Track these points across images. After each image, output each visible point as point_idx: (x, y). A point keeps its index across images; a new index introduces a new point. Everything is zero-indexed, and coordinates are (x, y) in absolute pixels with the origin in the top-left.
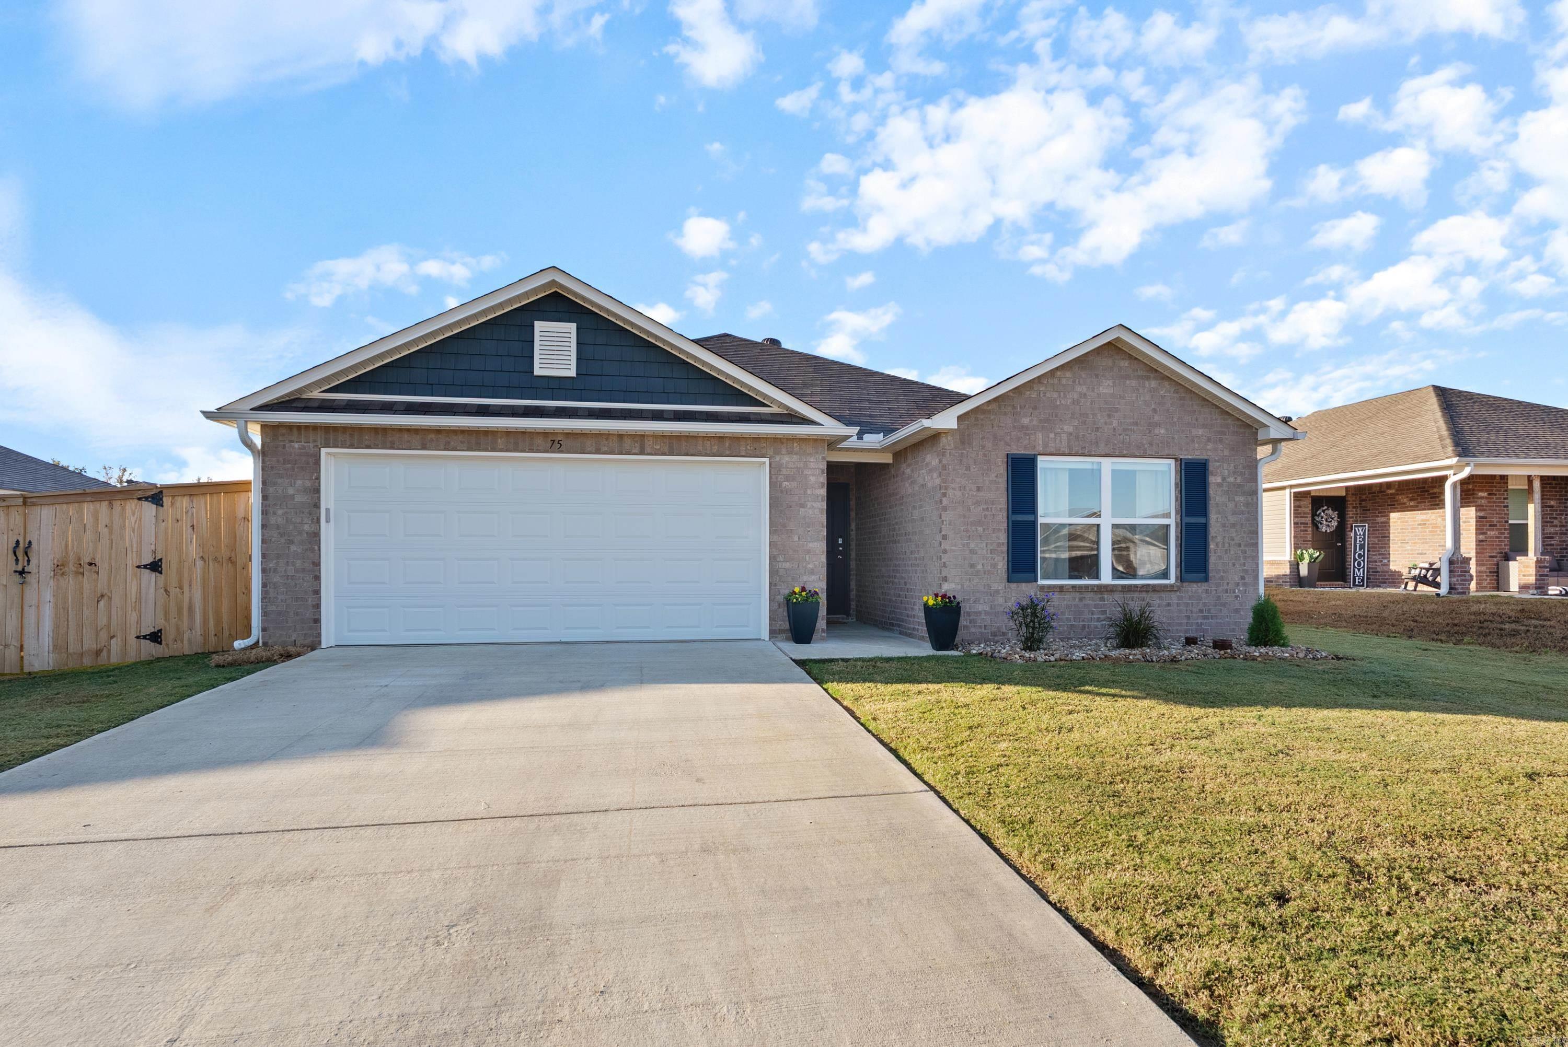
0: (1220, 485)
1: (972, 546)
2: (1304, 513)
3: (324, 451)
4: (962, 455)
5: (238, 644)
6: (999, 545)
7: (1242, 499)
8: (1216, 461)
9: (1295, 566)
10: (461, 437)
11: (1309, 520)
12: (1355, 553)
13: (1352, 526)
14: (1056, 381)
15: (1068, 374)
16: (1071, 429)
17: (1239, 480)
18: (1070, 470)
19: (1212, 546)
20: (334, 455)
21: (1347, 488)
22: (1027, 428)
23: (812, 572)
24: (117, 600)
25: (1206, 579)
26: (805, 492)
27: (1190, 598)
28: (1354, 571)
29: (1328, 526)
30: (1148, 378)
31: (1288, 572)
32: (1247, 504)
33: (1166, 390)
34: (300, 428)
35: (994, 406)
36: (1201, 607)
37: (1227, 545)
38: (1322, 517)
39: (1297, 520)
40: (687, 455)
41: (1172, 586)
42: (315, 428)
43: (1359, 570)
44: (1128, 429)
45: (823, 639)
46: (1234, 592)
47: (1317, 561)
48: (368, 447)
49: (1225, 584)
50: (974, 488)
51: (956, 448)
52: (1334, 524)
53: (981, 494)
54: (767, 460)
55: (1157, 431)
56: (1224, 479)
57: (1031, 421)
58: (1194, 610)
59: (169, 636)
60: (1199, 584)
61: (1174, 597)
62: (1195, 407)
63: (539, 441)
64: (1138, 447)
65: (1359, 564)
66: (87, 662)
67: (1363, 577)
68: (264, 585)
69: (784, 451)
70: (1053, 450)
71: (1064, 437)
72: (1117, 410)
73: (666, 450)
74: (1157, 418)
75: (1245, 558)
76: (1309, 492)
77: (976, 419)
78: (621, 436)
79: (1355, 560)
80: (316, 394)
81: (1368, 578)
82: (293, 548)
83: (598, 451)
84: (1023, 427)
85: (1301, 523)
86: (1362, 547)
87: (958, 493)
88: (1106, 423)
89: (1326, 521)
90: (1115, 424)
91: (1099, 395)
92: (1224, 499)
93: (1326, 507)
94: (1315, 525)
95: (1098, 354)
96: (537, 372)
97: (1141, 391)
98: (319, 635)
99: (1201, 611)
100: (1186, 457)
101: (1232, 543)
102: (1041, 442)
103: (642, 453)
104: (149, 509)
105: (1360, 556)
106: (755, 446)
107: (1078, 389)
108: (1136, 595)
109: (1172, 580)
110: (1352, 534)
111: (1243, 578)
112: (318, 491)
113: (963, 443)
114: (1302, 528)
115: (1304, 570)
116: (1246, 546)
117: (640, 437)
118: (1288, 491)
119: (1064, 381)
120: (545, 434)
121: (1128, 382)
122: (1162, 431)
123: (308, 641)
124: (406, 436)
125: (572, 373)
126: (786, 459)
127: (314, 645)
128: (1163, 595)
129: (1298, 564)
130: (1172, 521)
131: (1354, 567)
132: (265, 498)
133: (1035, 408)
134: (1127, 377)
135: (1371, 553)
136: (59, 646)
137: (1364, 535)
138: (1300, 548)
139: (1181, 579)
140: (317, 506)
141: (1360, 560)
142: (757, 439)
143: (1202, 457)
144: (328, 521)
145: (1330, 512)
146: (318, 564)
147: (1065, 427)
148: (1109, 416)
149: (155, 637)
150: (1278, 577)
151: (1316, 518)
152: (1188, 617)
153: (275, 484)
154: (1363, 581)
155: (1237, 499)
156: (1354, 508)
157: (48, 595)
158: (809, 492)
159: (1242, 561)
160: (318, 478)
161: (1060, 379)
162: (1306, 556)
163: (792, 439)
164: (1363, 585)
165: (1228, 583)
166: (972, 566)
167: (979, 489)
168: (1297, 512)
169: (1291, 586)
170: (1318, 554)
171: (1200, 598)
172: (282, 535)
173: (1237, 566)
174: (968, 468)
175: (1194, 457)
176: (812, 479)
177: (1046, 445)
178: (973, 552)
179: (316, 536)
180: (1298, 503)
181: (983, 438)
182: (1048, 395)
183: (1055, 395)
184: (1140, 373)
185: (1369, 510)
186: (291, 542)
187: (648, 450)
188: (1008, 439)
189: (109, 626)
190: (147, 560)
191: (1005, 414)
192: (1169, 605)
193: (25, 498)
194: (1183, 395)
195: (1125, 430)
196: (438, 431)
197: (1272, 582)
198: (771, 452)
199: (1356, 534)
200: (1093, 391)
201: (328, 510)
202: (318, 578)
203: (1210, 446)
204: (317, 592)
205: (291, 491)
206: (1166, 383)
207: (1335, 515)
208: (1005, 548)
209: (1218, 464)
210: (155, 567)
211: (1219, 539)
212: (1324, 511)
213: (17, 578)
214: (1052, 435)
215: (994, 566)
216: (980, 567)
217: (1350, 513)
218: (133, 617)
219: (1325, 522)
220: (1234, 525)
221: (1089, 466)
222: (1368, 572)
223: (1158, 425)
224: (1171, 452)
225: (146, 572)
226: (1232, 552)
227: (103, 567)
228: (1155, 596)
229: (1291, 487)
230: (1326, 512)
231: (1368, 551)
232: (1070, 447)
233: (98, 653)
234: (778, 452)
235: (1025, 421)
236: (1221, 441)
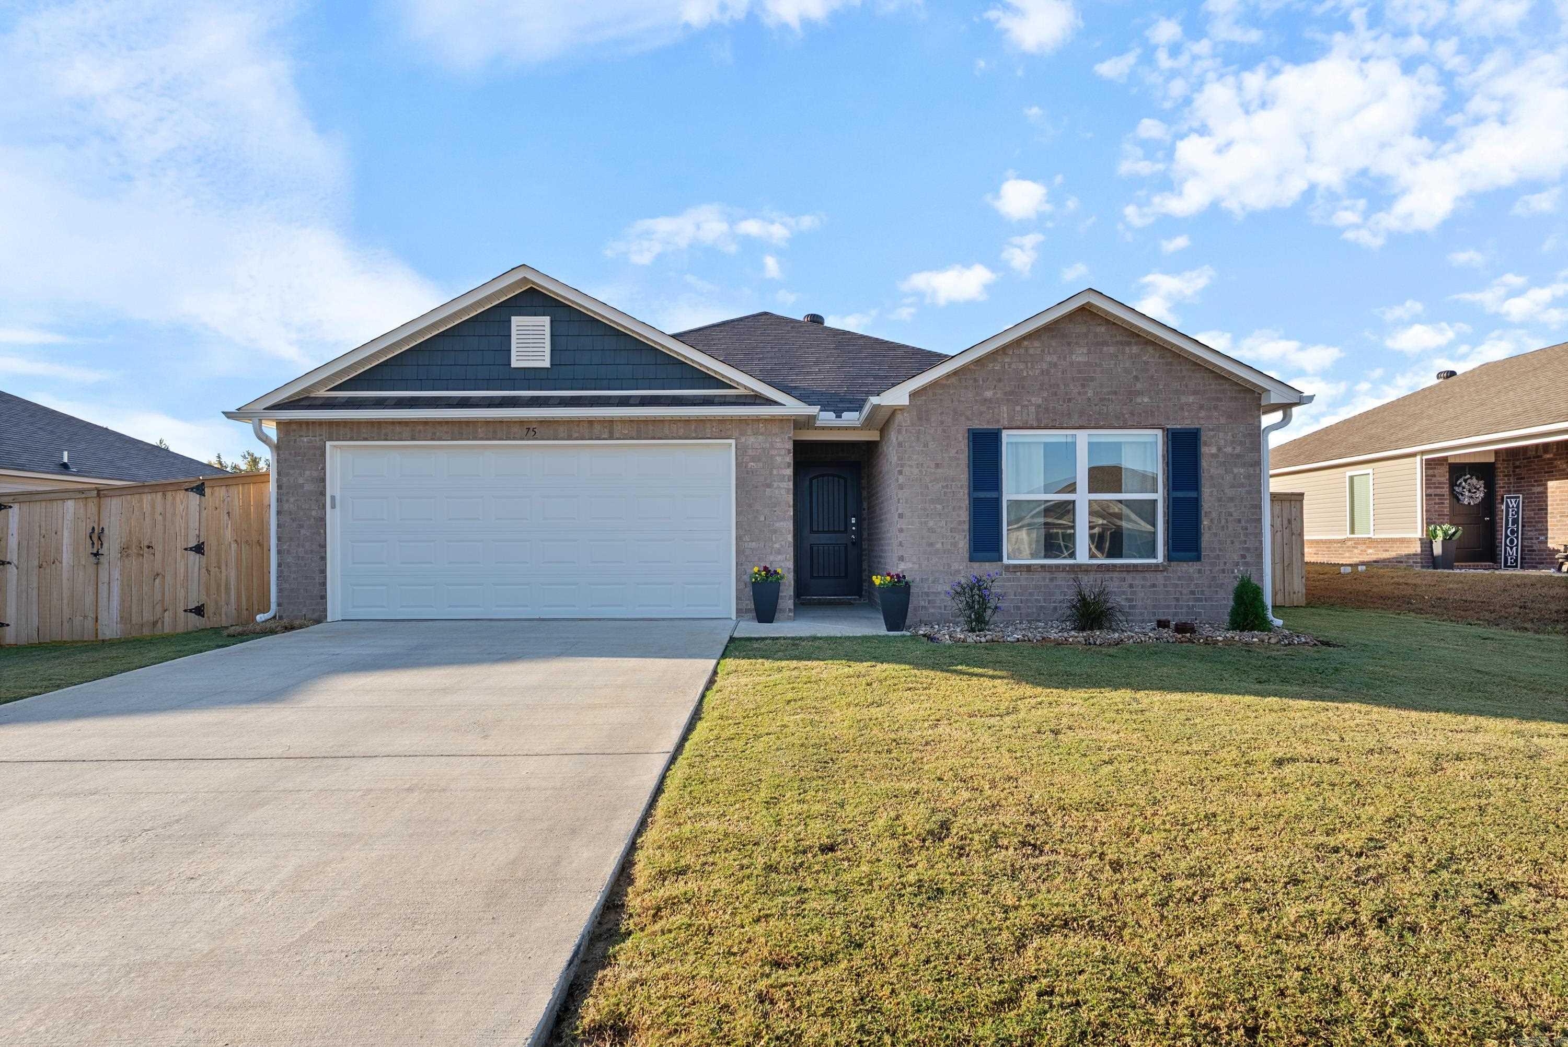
0: (1214, 456)
1: (931, 524)
2: (1440, 483)
3: (328, 444)
4: (919, 432)
5: (260, 618)
6: (960, 523)
7: (1242, 471)
8: (1210, 430)
9: (1427, 544)
10: (445, 428)
11: (1446, 491)
12: (1507, 529)
13: (1503, 498)
14: (1022, 351)
15: (1037, 344)
16: (1040, 401)
17: (1238, 450)
18: (1046, 444)
19: (1205, 522)
20: (340, 447)
21: (1497, 452)
22: (990, 401)
23: (779, 552)
24: (169, 578)
25: (1198, 558)
26: (771, 473)
27: (1179, 578)
28: (1506, 549)
29: (1472, 497)
30: (1129, 344)
31: (1419, 550)
32: (1248, 477)
33: (1150, 356)
34: (308, 423)
35: (953, 380)
36: (1192, 587)
37: (1223, 521)
38: (1464, 488)
39: (1430, 491)
40: (654, 438)
41: (1157, 565)
42: (320, 423)
43: (1511, 548)
44: (1105, 399)
45: (788, 619)
46: (1233, 572)
47: (1454, 538)
48: (366, 439)
49: (1222, 564)
50: (933, 466)
51: (913, 425)
52: (1480, 495)
53: (939, 471)
54: (733, 442)
55: (1139, 400)
56: (1219, 449)
57: (995, 394)
58: (1185, 592)
59: (209, 610)
60: (1190, 563)
61: (1160, 578)
62: (1185, 373)
63: (515, 429)
64: (1118, 418)
65: (1512, 541)
66: (146, 632)
67: (1517, 557)
68: (279, 565)
69: (749, 432)
70: (1019, 424)
71: (1032, 409)
72: (1092, 379)
73: (634, 434)
74: (1139, 386)
75: (1246, 535)
76: (1446, 458)
77: (934, 394)
78: (591, 422)
79: (1507, 536)
80: (323, 393)
81: (1522, 558)
82: (303, 531)
83: (570, 438)
84: (986, 400)
85: (1435, 495)
86: (1515, 521)
87: (916, 471)
88: (1079, 393)
89: (1470, 491)
90: (1090, 393)
91: (1072, 364)
92: (1221, 471)
93: (1468, 476)
94: (1455, 497)
95: (1070, 321)
96: (515, 364)
97: (1120, 357)
98: (325, 610)
99: (1192, 593)
100: (1175, 427)
101: (1230, 518)
102: (1005, 415)
103: (611, 438)
104: (194, 498)
105: (1513, 532)
106: (721, 428)
107: (1048, 359)
108: (1116, 575)
109: (1160, 558)
110: (1504, 507)
111: (1243, 557)
112: (323, 480)
113: (920, 419)
114: (1437, 501)
115: (1438, 549)
116: (1247, 521)
117: (610, 423)
118: (1418, 458)
119: (1031, 351)
120: (521, 422)
121: (1105, 349)
122: (1146, 400)
123: (315, 616)
124: (398, 429)
125: (547, 364)
126: (752, 439)
127: (320, 619)
128: (1147, 575)
129: (1431, 543)
130: (1159, 496)
131: (1506, 545)
132: (279, 487)
133: (1000, 380)
134: (1105, 343)
135: (1526, 528)
136: (125, 618)
137: (1518, 507)
138: (1434, 523)
139: (1169, 558)
140: (323, 494)
141: (1512, 537)
142: (723, 421)
143: (1193, 427)
144: (333, 507)
145: (1474, 481)
146: (323, 546)
147: (1033, 399)
148: (1083, 386)
149: (199, 611)
150: (1408, 556)
151: (1456, 488)
152: (1177, 600)
153: (288, 474)
154: (1516, 561)
155: (1236, 470)
156: (1506, 476)
157: (116, 574)
158: (775, 472)
159: (1243, 538)
160: (324, 468)
161: (1027, 349)
162: (1440, 533)
163: (757, 420)
164: (1516, 566)
165: (1225, 563)
166: (931, 545)
167: (937, 466)
168: (1429, 482)
169: (1423, 567)
170: (1453, 530)
171: (1191, 579)
172: (294, 520)
173: (1237, 544)
174: (926, 445)
175: (1183, 426)
176: (779, 459)
177: (1011, 419)
178: (931, 530)
179: (322, 520)
180: (1430, 472)
181: (942, 413)
182: (1013, 366)
183: (1022, 366)
184: (1119, 338)
185: (1523, 478)
186: (301, 526)
187: (617, 435)
188: (969, 413)
189: (163, 600)
190: (193, 543)
191: (966, 387)
192: (1154, 586)
193: (99, 491)
194: (1170, 360)
195: (1102, 400)
196: (426, 423)
197: (1402, 562)
198: (736, 434)
199: (1508, 506)
200: (1065, 358)
201: (333, 498)
202: (324, 558)
203: (1202, 414)
204: (323, 571)
205: (301, 481)
206: (1150, 349)
207: (1481, 484)
208: (966, 527)
209: (1212, 433)
210: (199, 549)
211: (1214, 515)
212: (1465, 481)
213: (93, 559)
214: (1018, 408)
215: (955, 545)
216: (939, 546)
217: (1500, 482)
218: (181, 594)
219: (1467, 493)
220: (1232, 499)
221: (1063, 440)
222: (1522, 550)
223: (1139, 393)
224: (1156, 422)
225: (192, 554)
226: (1230, 529)
227: (158, 548)
228: (1139, 576)
229: (1423, 453)
230: (1469, 481)
231: (1523, 526)
232: (1039, 420)
233: (155, 623)
234: (743, 434)
235: (989, 394)
236: (1216, 408)
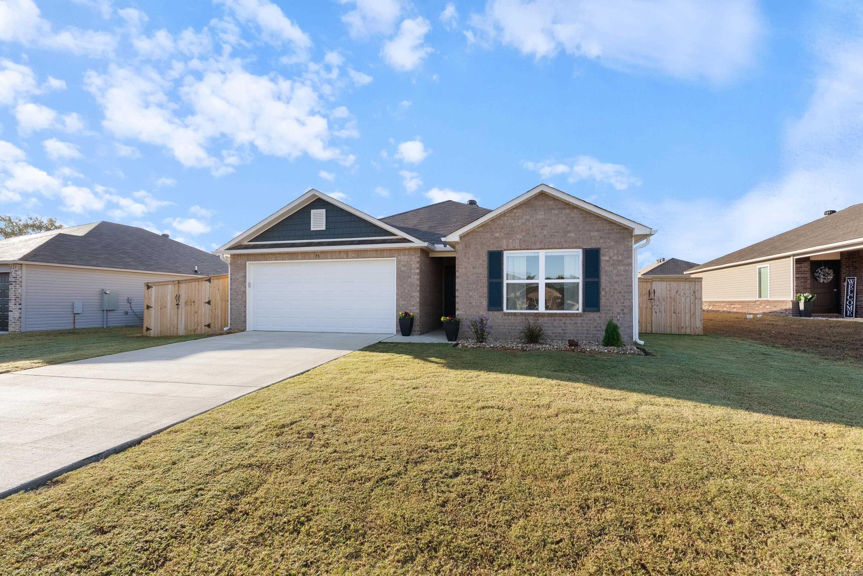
0: (607, 261)
1: (471, 294)
2: (804, 271)
3: (247, 262)
4: (465, 253)
5: (225, 329)
6: (483, 293)
7: (622, 268)
8: (605, 248)
9: (796, 304)
10: (287, 255)
11: (808, 275)
12: (847, 295)
13: (845, 279)
14: (513, 214)
15: (520, 211)
16: (521, 237)
17: (620, 258)
18: (527, 257)
19: (603, 293)
20: (253, 264)
21: (842, 253)
22: (498, 238)
23: (413, 306)
24: (199, 314)
25: (598, 311)
26: (411, 272)
27: (589, 320)
28: (846, 307)
29: (825, 279)
30: (564, 209)
31: (791, 307)
32: (626, 271)
33: (575, 214)
34: (241, 255)
35: (481, 229)
36: (595, 325)
37: (612, 293)
38: (820, 274)
39: (798, 276)
40: (364, 258)
41: (580, 314)
42: (244, 255)
43: (850, 306)
44: (552, 235)
45: (417, 335)
46: (617, 317)
47: (811, 301)
48: (260, 260)
49: (611, 314)
50: (471, 267)
51: (463, 249)
52: (831, 277)
53: (475, 270)
54: (395, 258)
55: (569, 235)
56: (610, 258)
57: (500, 235)
58: (591, 326)
59: (212, 326)
60: (595, 313)
61: (579, 320)
62: (592, 221)
63: (312, 255)
64: (559, 244)
65: (850, 302)
66: (192, 333)
67: (853, 311)
68: (231, 309)
69: (402, 254)
70: (511, 248)
71: (518, 241)
72: (547, 226)
73: (356, 256)
74: (569, 228)
75: (624, 300)
76: (808, 258)
77: (473, 236)
78: (340, 252)
79: (847, 300)
80: (246, 243)
81: (856, 312)
82: (239, 297)
83: (332, 258)
84: (496, 238)
85: (802, 278)
86: (852, 292)
87: (463, 270)
88: (540, 233)
89: (824, 275)
90: (545, 233)
91: (536, 220)
92: (611, 268)
93: (823, 267)
94: (814, 278)
95: (536, 199)
96: (312, 229)
97: (560, 215)
98: (246, 327)
99: (596, 327)
100: (587, 247)
101: (615, 291)
102: (505, 244)
103: (347, 258)
104: (207, 283)
105: (850, 297)
106: (390, 253)
107: (525, 217)
108: (557, 318)
109: (580, 311)
110: (846, 284)
111: (622, 310)
112: (245, 277)
113: (466, 247)
114: (803, 281)
115: (802, 307)
116: (624, 293)
117: (347, 252)
118: (792, 258)
119: (517, 214)
120: (314, 252)
121: (553, 211)
122: (573, 235)
123: (242, 329)
124: (270, 256)
125: (324, 228)
126: (403, 257)
127: (244, 330)
128: (573, 318)
129: (799, 303)
130: (580, 281)
131: (847, 304)
132: (231, 279)
133: (502, 228)
134: (553, 209)
135: (858, 295)
136: (186, 328)
137: (854, 284)
138: (801, 293)
139: (584, 310)
140: (245, 282)
141: (850, 300)
142: (391, 250)
143: (596, 247)
144: (249, 286)
145: (827, 270)
146: (245, 302)
147: (518, 236)
148: (542, 229)
149: (209, 326)
150: (786, 310)
151: (816, 274)
152: (588, 330)
153: (234, 275)
154: (852, 313)
155: (619, 268)
156: (847, 267)
157: (183, 312)
158: (412, 271)
159: (622, 301)
160: (246, 272)
161: (515, 213)
162: (803, 299)
163: (405, 249)
164: (852, 316)
165: (613, 313)
166: (471, 303)
167: (474, 268)
168: (798, 271)
169: (793, 316)
170: (810, 296)
171: (595, 320)
172: (236, 292)
173: (619, 304)
174: (469, 259)
175: (591, 247)
176: (414, 266)
177: (507, 246)
178: (470, 297)
179: (245, 292)
180: (799, 265)
181: (476, 244)
182: (509, 221)
183: (513, 221)
184: (560, 206)
185: (857, 268)
186: (238, 294)
187: (349, 256)
188: (488, 244)
189: (197, 322)
190: (207, 301)
191: (487, 232)
192: (576, 323)
193: (178, 281)
194: (585, 215)
195: (551, 236)
196: (280, 254)
197: (783, 313)
198: (396, 255)
199: (848, 283)
200: (533, 217)
201: (249, 283)
202: (245, 307)
203: (601, 241)
204: (245, 312)
205: (238, 277)
206: (575, 210)
207: (831, 271)
208: (486, 295)
209: (606, 250)
210: (209, 303)
211: (607, 289)
212: (821, 270)
213: (176, 306)
214: (511, 241)
215: (481, 303)
216: (474, 304)
217: (844, 270)
218: (203, 319)
219: (822, 277)
220: (616, 282)
221: (533, 255)
222: (856, 307)
223: (570, 232)
224: (578, 245)
225: (207, 304)
226: (616, 296)
227: (196, 302)
228: (568, 319)
229: (794, 255)
230: (823, 270)
231: (857, 294)
232: (520, 246)
233: (195, 330)
234: (399, 255)
235: (497, 235)
236: (609, 238)
